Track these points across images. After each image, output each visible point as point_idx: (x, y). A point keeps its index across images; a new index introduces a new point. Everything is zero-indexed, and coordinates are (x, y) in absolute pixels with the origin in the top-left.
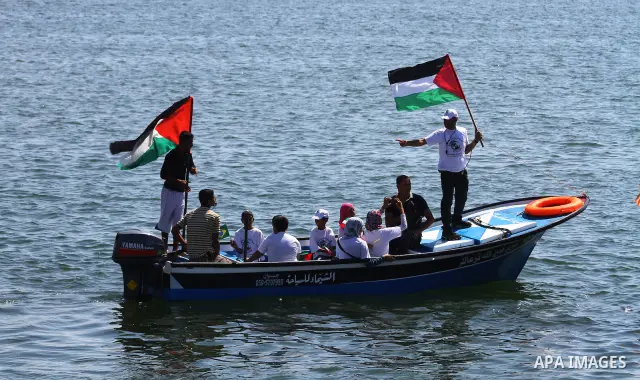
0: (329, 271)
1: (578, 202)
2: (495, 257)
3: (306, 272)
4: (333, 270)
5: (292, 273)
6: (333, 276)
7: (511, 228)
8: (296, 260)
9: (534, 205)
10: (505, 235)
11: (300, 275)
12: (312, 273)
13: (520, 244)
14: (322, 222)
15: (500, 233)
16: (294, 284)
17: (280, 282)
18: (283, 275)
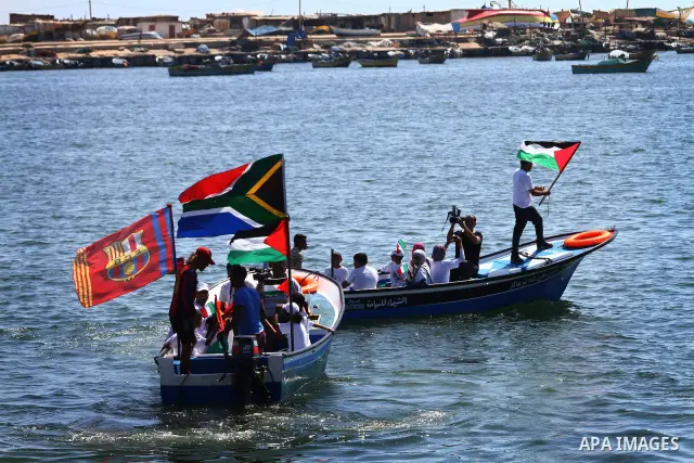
0: (401, 296)
1: (607, 234)
2: (539, 281)
3: (383, 297)
4: (405, 295)
5: (372, 299)
6: (405, 300)
7: (551, 257)
8: (376, 288)
9: (571, 239)
10: (547, 263)
11: (378, 300)
12: (388, 298)
13: (560, 269)
14: (397, 258)
15: (543, 261)
16: (373, 307)
17: (362, 306)
18: (364, 300)
